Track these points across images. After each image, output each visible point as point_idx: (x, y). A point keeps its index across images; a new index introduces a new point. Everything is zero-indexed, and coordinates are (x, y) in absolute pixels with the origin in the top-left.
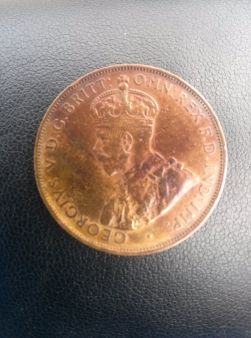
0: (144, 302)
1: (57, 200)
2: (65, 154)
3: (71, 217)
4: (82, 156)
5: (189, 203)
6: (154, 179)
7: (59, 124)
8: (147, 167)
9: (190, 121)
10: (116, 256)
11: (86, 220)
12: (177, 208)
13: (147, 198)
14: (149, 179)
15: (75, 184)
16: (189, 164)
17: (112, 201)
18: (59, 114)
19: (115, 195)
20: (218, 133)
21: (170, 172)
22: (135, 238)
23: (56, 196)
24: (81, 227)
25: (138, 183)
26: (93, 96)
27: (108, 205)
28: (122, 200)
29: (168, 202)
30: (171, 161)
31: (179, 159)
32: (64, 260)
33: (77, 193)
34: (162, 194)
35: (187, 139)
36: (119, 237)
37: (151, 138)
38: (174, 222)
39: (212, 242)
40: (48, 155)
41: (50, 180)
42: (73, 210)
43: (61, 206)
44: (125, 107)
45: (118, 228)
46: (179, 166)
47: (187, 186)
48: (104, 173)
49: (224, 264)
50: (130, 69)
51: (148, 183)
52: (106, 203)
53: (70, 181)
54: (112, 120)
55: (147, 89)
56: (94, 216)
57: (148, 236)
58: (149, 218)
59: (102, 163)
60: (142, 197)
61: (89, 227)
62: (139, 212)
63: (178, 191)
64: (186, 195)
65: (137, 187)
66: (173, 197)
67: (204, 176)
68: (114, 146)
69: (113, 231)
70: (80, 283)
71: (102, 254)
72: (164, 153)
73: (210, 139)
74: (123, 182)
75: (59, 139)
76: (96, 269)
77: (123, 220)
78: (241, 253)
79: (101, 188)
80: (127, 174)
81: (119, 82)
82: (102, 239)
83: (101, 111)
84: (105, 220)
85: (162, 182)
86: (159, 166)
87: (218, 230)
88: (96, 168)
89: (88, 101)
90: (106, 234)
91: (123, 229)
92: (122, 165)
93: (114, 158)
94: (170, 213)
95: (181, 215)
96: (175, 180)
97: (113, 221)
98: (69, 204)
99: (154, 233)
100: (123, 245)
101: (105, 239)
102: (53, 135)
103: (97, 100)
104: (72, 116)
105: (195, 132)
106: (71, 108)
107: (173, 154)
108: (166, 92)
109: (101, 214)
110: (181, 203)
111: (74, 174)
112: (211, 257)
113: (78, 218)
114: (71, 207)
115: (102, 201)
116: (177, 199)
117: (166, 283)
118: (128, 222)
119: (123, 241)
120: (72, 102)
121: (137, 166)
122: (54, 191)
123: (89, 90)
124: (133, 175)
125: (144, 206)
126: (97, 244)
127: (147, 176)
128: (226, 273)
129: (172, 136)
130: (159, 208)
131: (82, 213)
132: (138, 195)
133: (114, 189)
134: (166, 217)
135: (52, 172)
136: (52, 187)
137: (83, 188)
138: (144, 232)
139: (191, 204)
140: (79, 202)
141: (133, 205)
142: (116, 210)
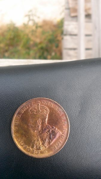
0: (45, 173)
1: (18, 141)
2: (20, 126)
3: (22, 146)
4: (26, 126)
5: (58, 141)
6: (48, 133)
7: (19, 116)
8: (45, 129)
9: (58, 115)
10: (36, 158)
11: (27, 147)
12: (55, 143)
13: (45, 140)
14: (46, 134)
15: (23, 135)
16: (58, 128)
17: (35, 141)
18: (19, 113)
19: (35, 139)
20: (67, 119)
21: (52, 131)
22: (42, 153)
23: (18, 139)
24: (25, 149)
25: (42, 135)
27: (34, 142)
28: (38, 140)
29: (52, 141)
30: (53, 128)
31: (55, 127)
32: (20, 159)
33: (24, 138)
34: (50, 138)
35: (57, 120)
36: (37, 152)
38: (54, 147)
40: (15, 126)
41: (16, 134)
42: (23, 144)
43: (19, 142)
44: (39, 111)
45: (36, 149)
46: (55, 129)
48: (32, 132)
51: (46, 135)
52: (33, 141)
53: (22, 134)
54: (35, 115)
55: (45, 105)
56: (29, 146)
57: (46, 152)
58: (46, 146)
59: (32, 129)
60: (44, 139)
61: (28, 149)
62: (43, 144)
63: (55, 137)
64: (57, 138)
65: (42, 136)
66: (53, 139)
67: (63, 132)
69: (35, 150)
70: (25, 167)
71: (32, 157)
72: (51, 125)
73: (64, 120)
74: (38, 134)
75: (19, 121)
76: (30, 162)
77: (38, 147)
79: (31, 136)
80: (39, 132)
83: (32, 112)
84: (33, 147)
85: (50, 134)
86: (49, 129)
88: (30, 130)
90: (33, 151)
91: (38, 150)
92: (38, 129)
93: (35, 127)
94: (52, 144)
95: (56, 145)
96: (54, 133)
97: (35, 147)
98: (21, 142)
99: (47, 151)
100: (38, 155)
101: (33, 153)
102: (17, 120)
104: (23, 114)
105: (60, 118)
106: (23, 111)
107: (53, 125)
108: (51, 106)
109: (31, 145)
110: (56, 141)
111: (23, 132)
113: (24, 146)
114: (22, 143)
118: (40, 148)
119: (38, 153)
120: (23, 109)
121: (42, 129)
122: (17, 137)
123: (28, 106)
124: (41, 132)
125: (45, 142)
126: (30, 154)
127: (45, 133)
128: (71, 163)
129: (53, 120)
130: (49, 143)
131: (25, 144)
132: (43, 139)
133: (35, 137)
134: (51, 146)
135: (17, 131)
136: (16, 136)
137: (26, 137)
138: (44, 150)
139: (59, 141)
140: (25, 141)
141: (41, 142)
142: (36, 144)
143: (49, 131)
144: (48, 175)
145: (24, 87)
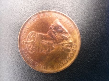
0: (96, 39)
1: (62, 66)
2: (47, 63)
3: (67, 62)
4: (48, 57)
6: (56, 34)
7: (37, 64)
8: (52, 36)
9: (38, 21)
10: (81, 48)
11: (68, 57)
12: (66, 27)
13: (62, 37)
14: (56, 36)
15: (57, 60)
16: (52, 22)
17: (63, 48)
18: (33, 64)
19: (61, 47)
20: (42, 12)
21: (55, 29)
22: (75, 41)
23: (60, 66)
24: (71, 59)
25: (57, 40)
26: (28, 53)
27: (64, 49)
28: (63, 45)
29: (64, 30)
30: (51, 28)
31: (50, 25)
32: (81, 65)
33: (60, 59)
34: (61, 32)
35: (44, 23)
36: (75, 46)
37: (43, 34)
38: (71, 28)
39: (78, 16)
40: (47, 68)
41: (55, 68)
42: (65, 61)
43: (64, 65)
44: (32, 42)
45: (71, 47)
46: (53, 26)
47: (59, 24)
48: (53, 50)
49: (85, 13)
50: (20, 40)
51: (58, 36)
52: (63, 50)
53: (55, 61)
54: (36, 47)
55: (27, 35)
56: (68, 54)
57: (75, 37)
58: (69, 36)
59: (50, 51)
60: (62, 38)
61: (71, 56)
62: (67, 40)
63: (61, 27)
64: (62, 24)
65: (58, 40)
66: (62, 28)
67: (56, 18)
68: (45, 46)
69: (73, 48)
70: (89, 60)
71: (80, 52)
72: (48, 30)
73: (44, 15)
74: (57, 44)
75: (42, 64)
76: (85, 54)
77: (69, 45)
78: (81, 7)
79: (58, 51)
80: (54, 43)
81: (24, 44)
82: (75, 52)
83: (33, 50)
84: (69, 51)
85: (57, 32)
86: (52, 32)
87: (74, 14)
88: (52, 53)
89: (30, 54)
90: (73, 51)
91: (72, 45)
92: (51, 44)
93: (49, 47)
95: (68, 26)
97: (69, 48)
98: (63, 62)
99: (74, 35)
100: (77, 45)
102: (40, 66)
103: (29, 51)
104: (34, 60)
105: (42, 20)
106: (32, 60)
107: (49, 27)
108: (28, 29)
109: (67, 52)
110: (64, 26)
111: (53, 60)
112: (82, 17)
113: (68, 60)
115: (63, 51)
116: (63, 27)
117: (90, 32)
118: (70, 43)
119: (76, 45)
120: (30, 60)
121: (52, 40)
123: (26, 54)
124: (55, 41)
125: (65, 38)
126: (76, 54)
127: (55, 36)
128: (87, 12)
129: (43, 28)
130: (66, 33)
131: (66, 58)
132: (61, 40)
133: (59, 47)
134: (69, 31)
135: (52, 67)
136: (57, 67)
137: (58, 57)
138: (73, 38)
139: (65, 22)
140: (63, 59)
141: (64, 41)
142: (66, 47)
143: (54, 33)
144: (98, 37)
145: (7, 58)
